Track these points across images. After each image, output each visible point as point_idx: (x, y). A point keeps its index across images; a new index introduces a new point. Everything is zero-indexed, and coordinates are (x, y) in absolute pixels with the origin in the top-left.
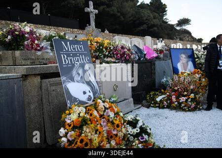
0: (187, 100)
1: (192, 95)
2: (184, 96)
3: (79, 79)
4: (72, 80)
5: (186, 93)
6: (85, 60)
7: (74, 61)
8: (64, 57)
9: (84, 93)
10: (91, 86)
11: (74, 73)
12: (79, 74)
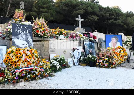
0: (103, 62)
1: (107, 59)
2: (102, 59)
4: (18, 38)
5: (103, 57)
6: (28, 32)
7: (21, 32)
8: (16, 30)
9: (23, 44)
10: (28, 42)
11: (20, 36)
12: (22, 37)
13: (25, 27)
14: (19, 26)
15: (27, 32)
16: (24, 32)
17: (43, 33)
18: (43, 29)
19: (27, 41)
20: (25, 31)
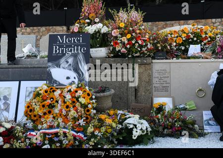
3: (67, 66)
4: (58, 66)
6: (81, 51)
7: (66, 51)
8: (56, 48)
9: (68, 78)
10: (78, 73)
11: (63, 60)
12: (67, 62)
13: (74, 40)
14: (62, 38)
15: (77, 50)
16: (71, 51)
17: (128, 46)
18: (129, 36)
19: (77, 70)
20: (74, 47)
